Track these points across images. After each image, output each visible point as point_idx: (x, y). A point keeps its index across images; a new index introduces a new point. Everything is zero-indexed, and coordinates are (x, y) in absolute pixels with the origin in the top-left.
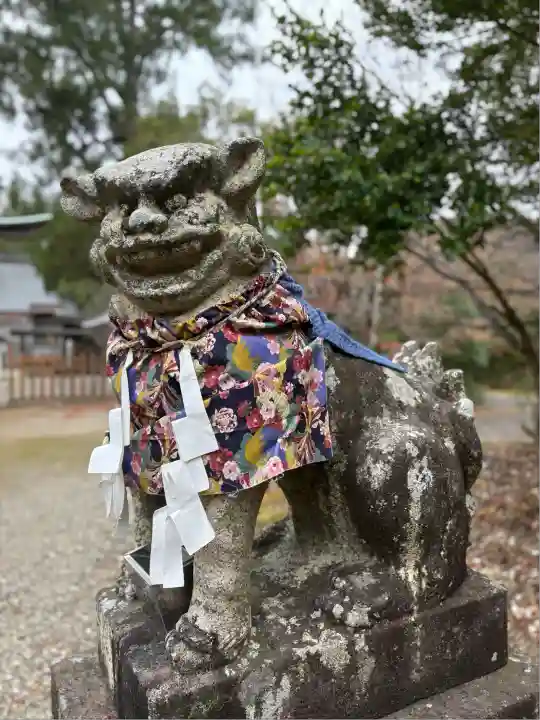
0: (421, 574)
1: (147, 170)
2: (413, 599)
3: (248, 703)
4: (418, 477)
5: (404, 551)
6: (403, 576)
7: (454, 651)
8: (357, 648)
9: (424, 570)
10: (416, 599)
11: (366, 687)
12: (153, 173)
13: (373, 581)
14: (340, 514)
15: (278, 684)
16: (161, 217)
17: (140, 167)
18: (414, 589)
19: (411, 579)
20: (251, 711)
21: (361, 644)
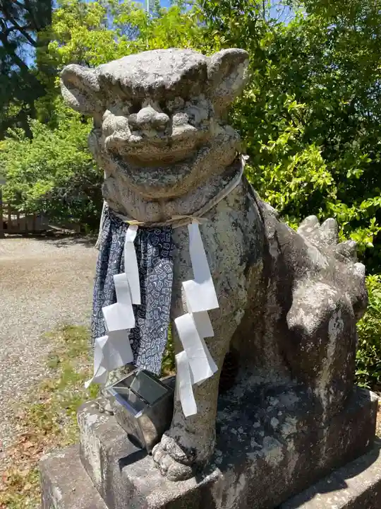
0: (329, 393)
1: (151, 72)
2: (323, 410)
3: (218, 497)
4: (335, 324)
5: (318, 377)
6: (317, 394)
7: (345, 442)
8: (288, 449)
9: (331, 389)
10: (325, 410)
11: (292, 474)
12: (156, 75)
13: (297, 399)
14: (271, 349)
15: (237, 481)
16: (161, 116)
17: (146, 69)
18: (324, 403)
19: (322, 396)
20: (219, 502)
21: (291, 446)
